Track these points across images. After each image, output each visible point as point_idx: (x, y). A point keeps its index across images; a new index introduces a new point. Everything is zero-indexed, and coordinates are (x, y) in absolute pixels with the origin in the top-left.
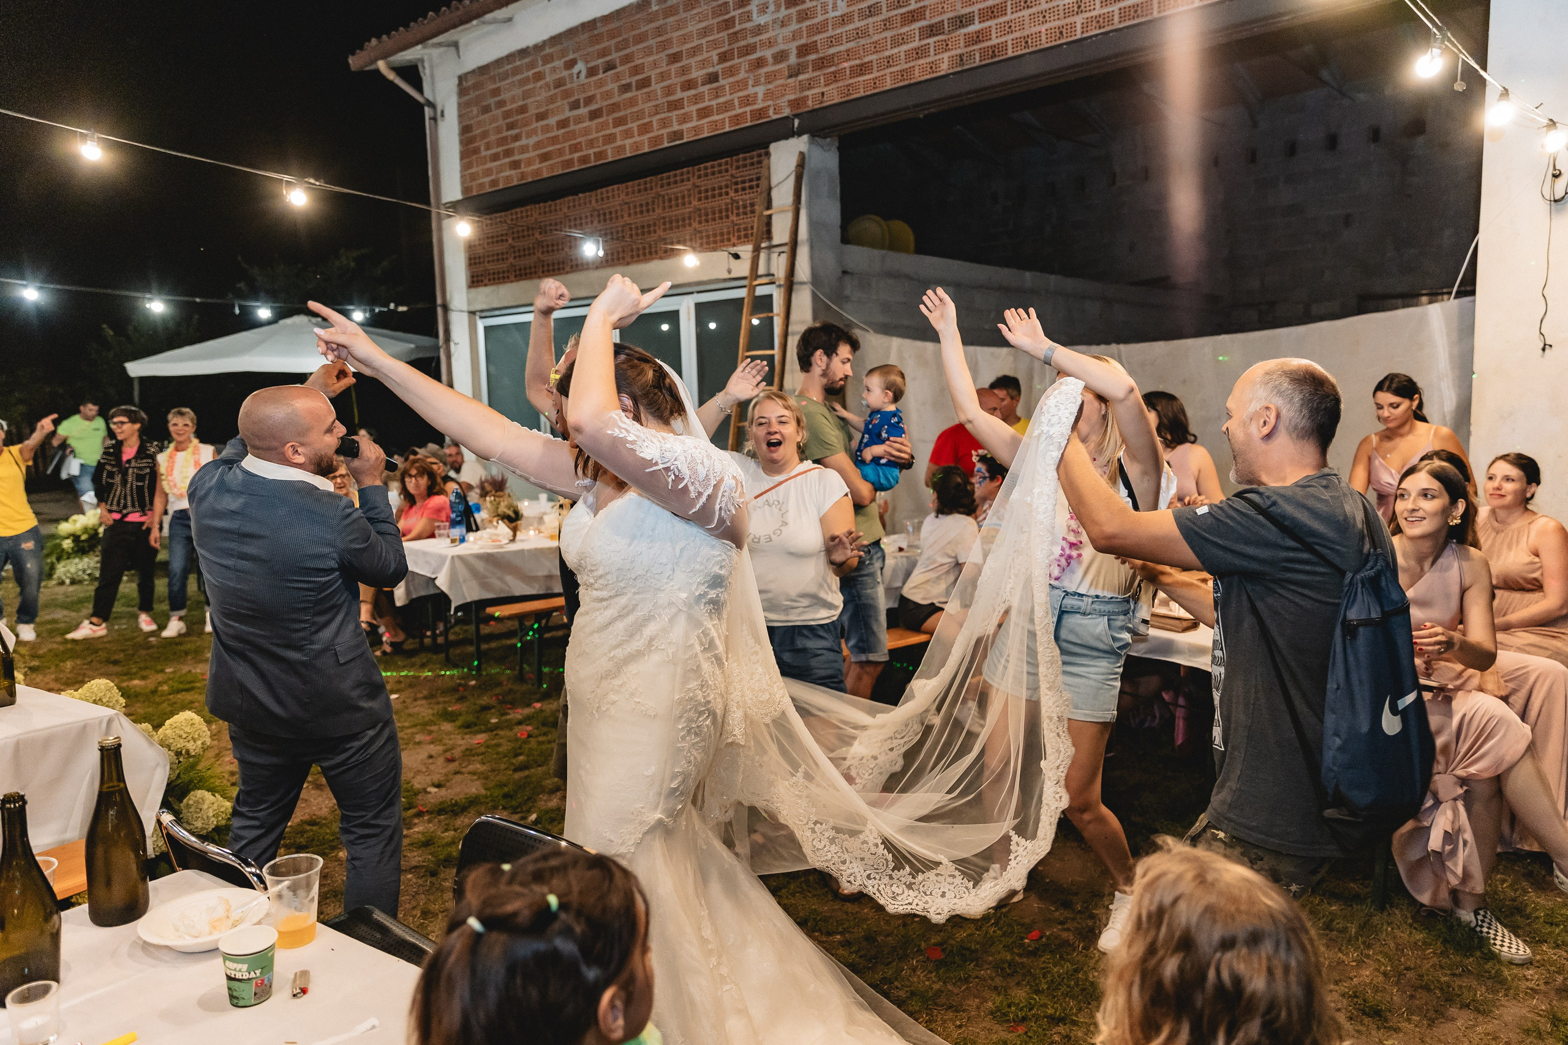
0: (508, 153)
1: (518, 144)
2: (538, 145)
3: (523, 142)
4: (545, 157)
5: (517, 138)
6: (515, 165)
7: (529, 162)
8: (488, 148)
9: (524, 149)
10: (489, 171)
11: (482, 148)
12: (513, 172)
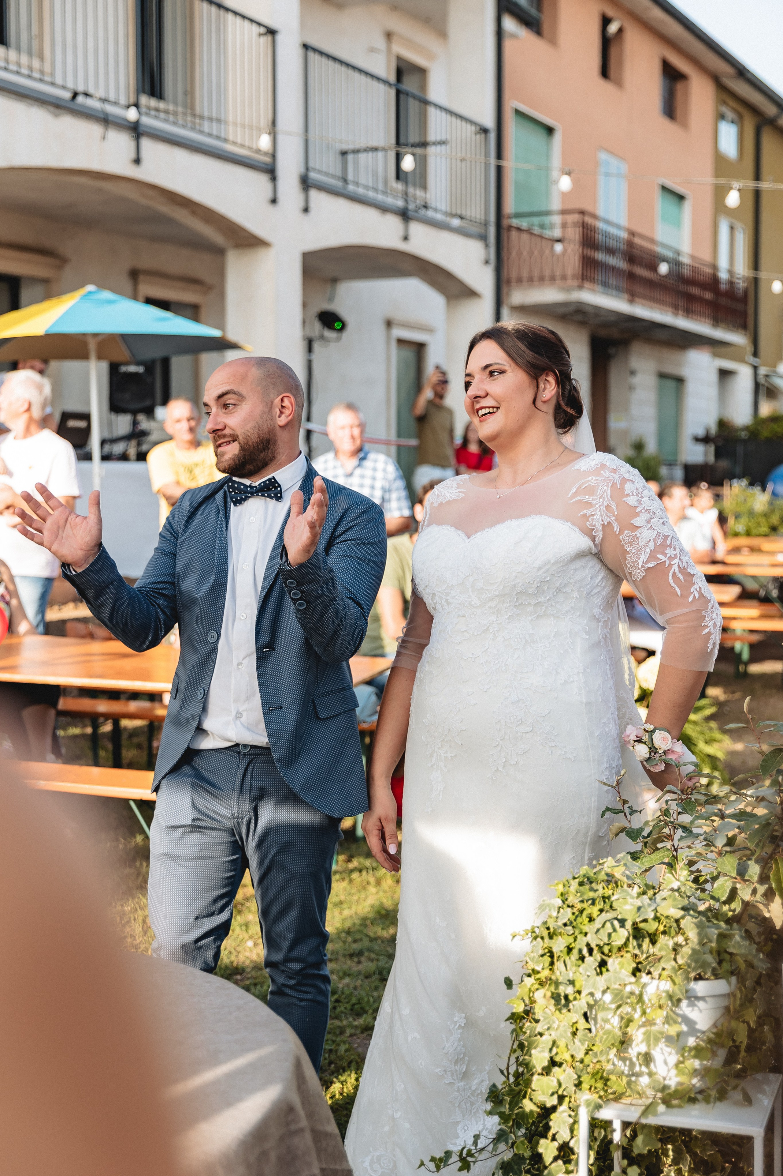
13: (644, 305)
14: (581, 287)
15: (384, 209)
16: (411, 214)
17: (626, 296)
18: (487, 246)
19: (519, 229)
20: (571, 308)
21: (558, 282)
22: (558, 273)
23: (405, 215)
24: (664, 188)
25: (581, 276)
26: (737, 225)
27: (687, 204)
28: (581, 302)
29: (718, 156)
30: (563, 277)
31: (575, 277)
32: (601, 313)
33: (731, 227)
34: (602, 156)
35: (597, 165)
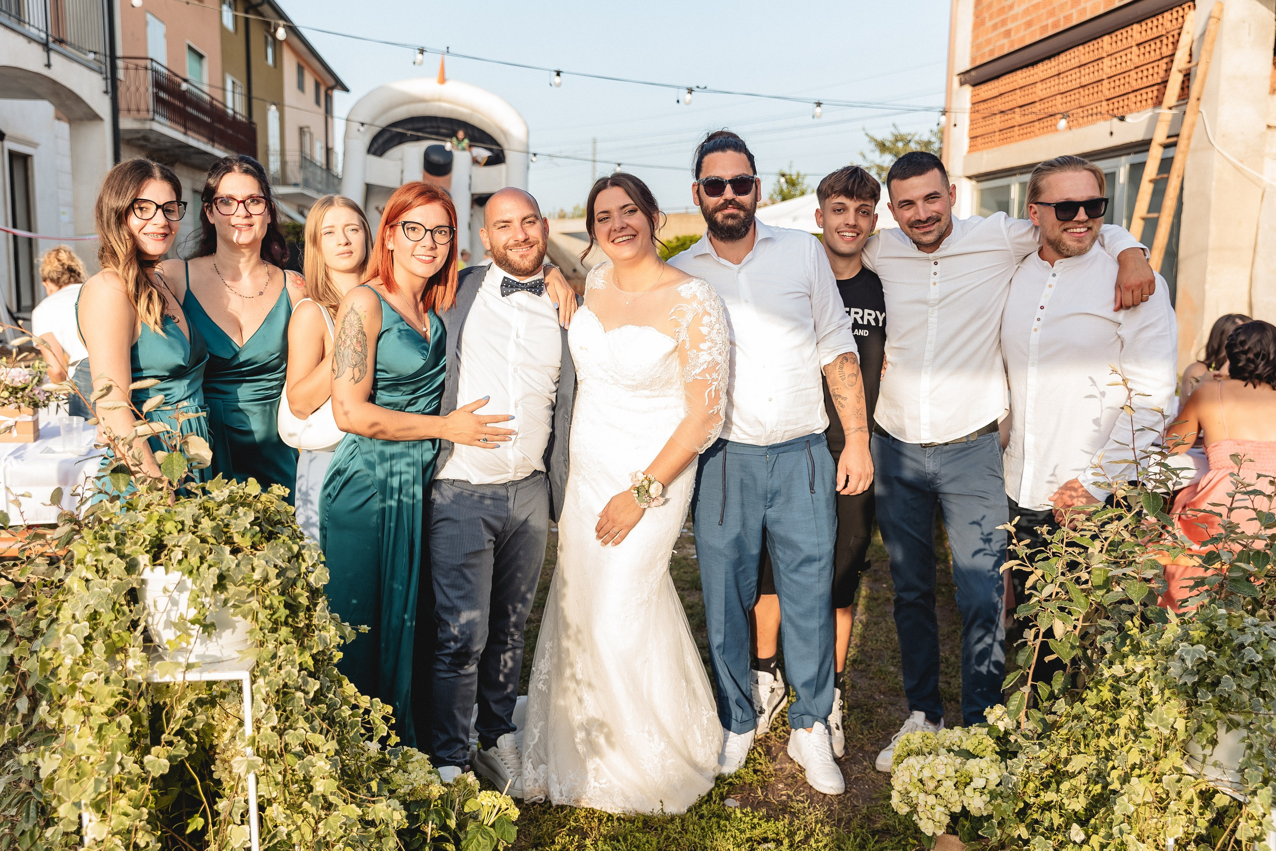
0: (1004, 22)
1: (1012, 13)
2: (1026, 12)
3: (1017, 10)
4: (1029, 24)
5: (1011, 7)
6: (1008, 33)
7: (1018, 29)
8: (991, 18)
9: (1015, 18)
10: (988, 42)
11: (987, 19)
12: (1005, 41)
13: (193, 138)
14: (153, 120)
15: (30, 39)
16: (51, 45)
17: (182, 130)
18: (106, 79)
20: (139, 135)
21: (134, 113)
22: (133, 107)
23: (46, 46)
24: (190, 48)
25: (154, 111)
26: (237, 81)
27: (205, 62)
28: (151, 130)
29: (223, 29)
30: (138, 110)
31: (148, 111)
32: (162, 139)
33: (234, 83)
34: (149, 17)
35: (146, 23)
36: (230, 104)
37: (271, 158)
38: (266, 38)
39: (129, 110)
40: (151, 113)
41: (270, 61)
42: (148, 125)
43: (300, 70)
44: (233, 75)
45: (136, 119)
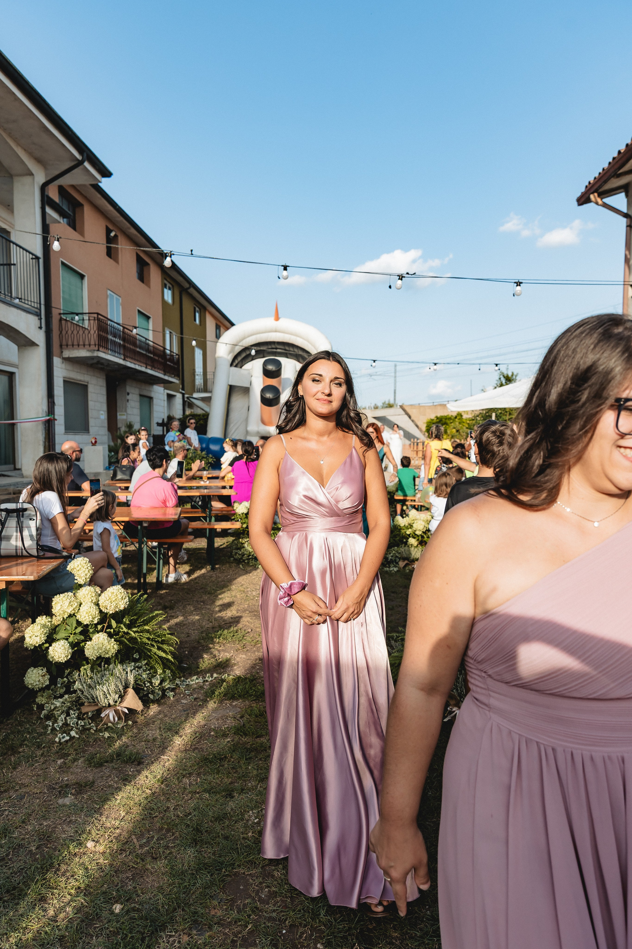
14: (98, 350)
17: (124, 357)
18: (40, 319)
19: (66, 320)
20: (95, 361)
21: (87, 347)
22: (87, 343)
24: (139, 311)
25: (98, 345)
26: (174, 333)
27: (151, 321)
28: (99, 357)
29: (164, 302)
30: (90, 345)
31: (95, 345)
32: (110, 363)
33: (170, 333)
34: (109, 292)
35: (107, 296)
36: (168, 347)
37: (197, 377)
38: (195, 309)
39: (84, 345)
40: (97, 346)
41: (198, 321)
42: (96, 354)
43: (218, 327)
44: (169, 328)
45: (88, 351)
